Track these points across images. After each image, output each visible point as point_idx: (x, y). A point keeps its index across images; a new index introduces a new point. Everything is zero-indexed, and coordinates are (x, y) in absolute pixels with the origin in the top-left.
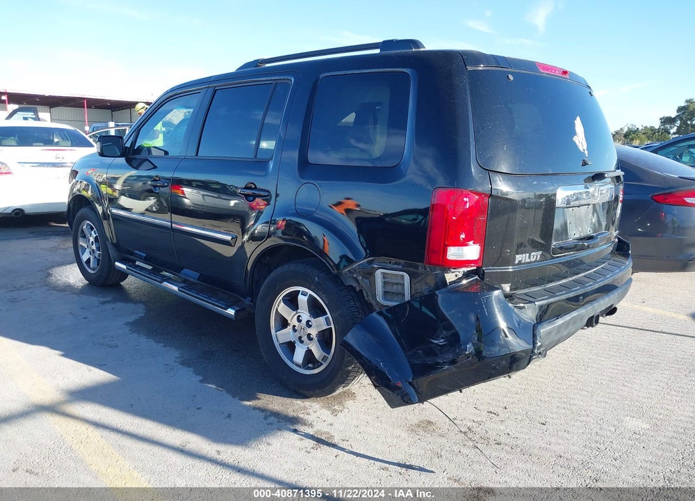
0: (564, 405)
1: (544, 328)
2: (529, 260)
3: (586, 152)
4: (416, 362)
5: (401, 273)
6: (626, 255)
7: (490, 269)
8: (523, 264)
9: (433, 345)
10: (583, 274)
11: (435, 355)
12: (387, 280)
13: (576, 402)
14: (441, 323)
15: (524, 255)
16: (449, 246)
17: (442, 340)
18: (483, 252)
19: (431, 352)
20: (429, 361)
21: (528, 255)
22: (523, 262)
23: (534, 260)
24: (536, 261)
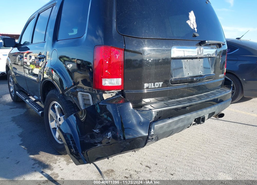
0: (189, 164)
1: (158, 124)
2: (154, 87)
3: (196, 30)
4: (87, 142)
5: (88, 94)
6: (229, 87)
7: (129, 91)
8: (150, 89)
9: (94, 133)
10: (196, 96)
11: (94, 138)
12: (84, 98)
13: (196, 162)
14: (98, 120)
15: (150, 84)
16: (103, 78)
17: (98, 130)
18: (123, 82)
19: (93, 136)
20: (92, 141)
21: (152, 84)
22: (150, 87)
23: (157, 87)
24: (159, 87)
